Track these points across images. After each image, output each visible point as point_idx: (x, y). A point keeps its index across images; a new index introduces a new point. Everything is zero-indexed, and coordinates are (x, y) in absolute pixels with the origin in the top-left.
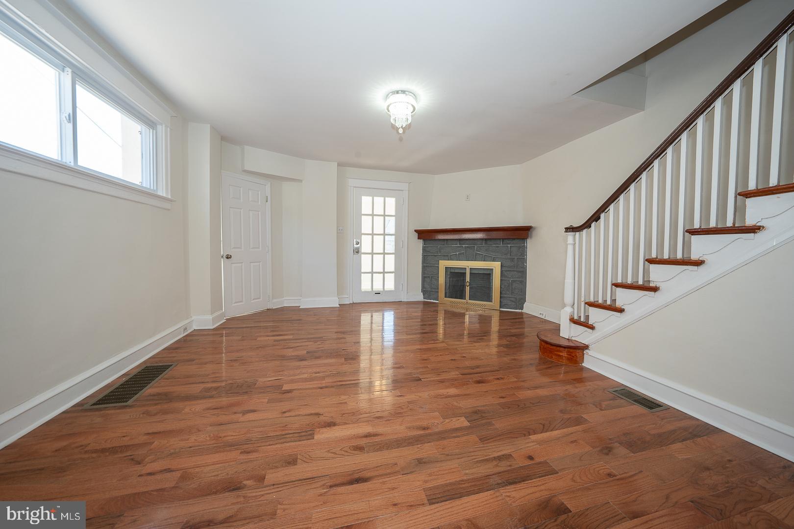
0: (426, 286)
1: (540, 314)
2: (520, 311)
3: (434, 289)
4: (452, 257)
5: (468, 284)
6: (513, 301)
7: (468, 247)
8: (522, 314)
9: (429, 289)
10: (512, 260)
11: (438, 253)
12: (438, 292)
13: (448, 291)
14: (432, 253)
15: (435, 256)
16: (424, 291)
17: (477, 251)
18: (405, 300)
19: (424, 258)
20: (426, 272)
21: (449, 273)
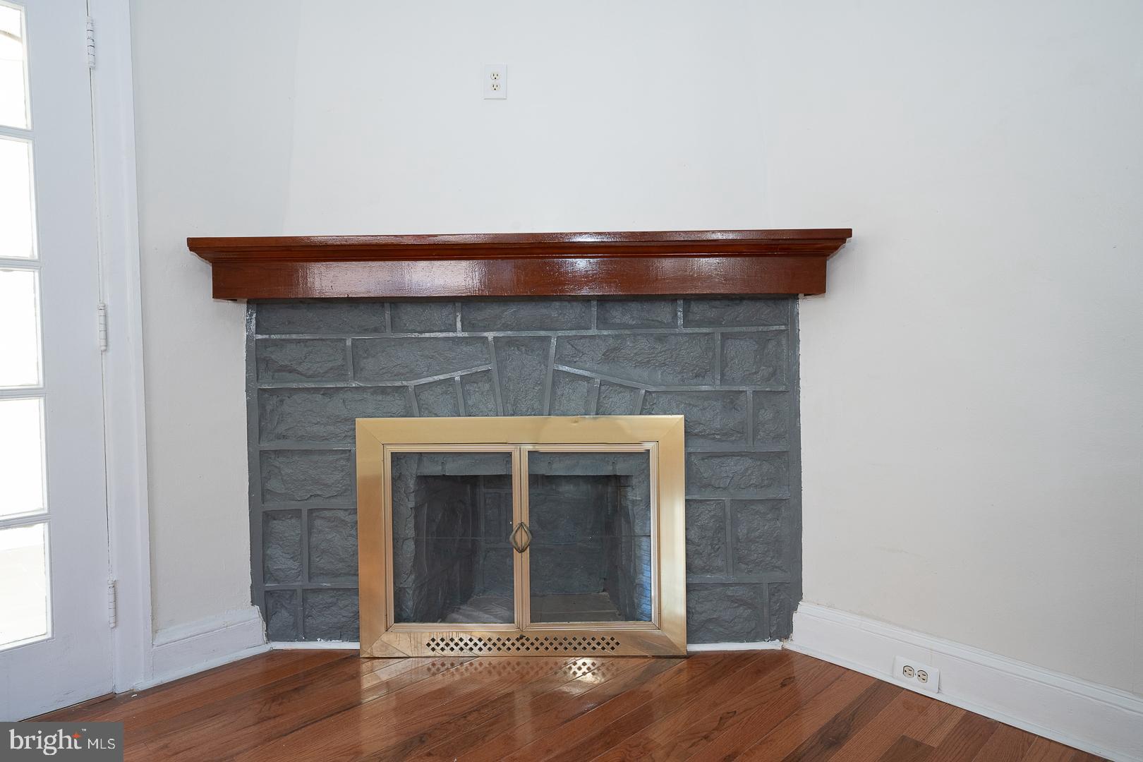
0: (282, 561)
1: (907, 670)
2: (775, 645)
3: (335, 574)
4: (427, 396)
5: (522, 538)
6: (742, 602)
7: (510, 342)
8: (784, 657)
9: (299, 584)
10: (731, 400)
11: (342, 376)
12: (356, 591)
13: (409, 582)
14: (310, 377)
15: (327, 392)
16: (269, 593)
17: (561, 360)
18: (143, 683)
19: (262, 407)
20: (274, 484)
21: (412, 484)
